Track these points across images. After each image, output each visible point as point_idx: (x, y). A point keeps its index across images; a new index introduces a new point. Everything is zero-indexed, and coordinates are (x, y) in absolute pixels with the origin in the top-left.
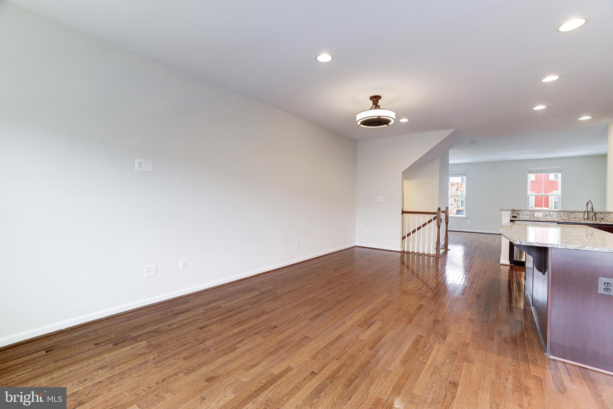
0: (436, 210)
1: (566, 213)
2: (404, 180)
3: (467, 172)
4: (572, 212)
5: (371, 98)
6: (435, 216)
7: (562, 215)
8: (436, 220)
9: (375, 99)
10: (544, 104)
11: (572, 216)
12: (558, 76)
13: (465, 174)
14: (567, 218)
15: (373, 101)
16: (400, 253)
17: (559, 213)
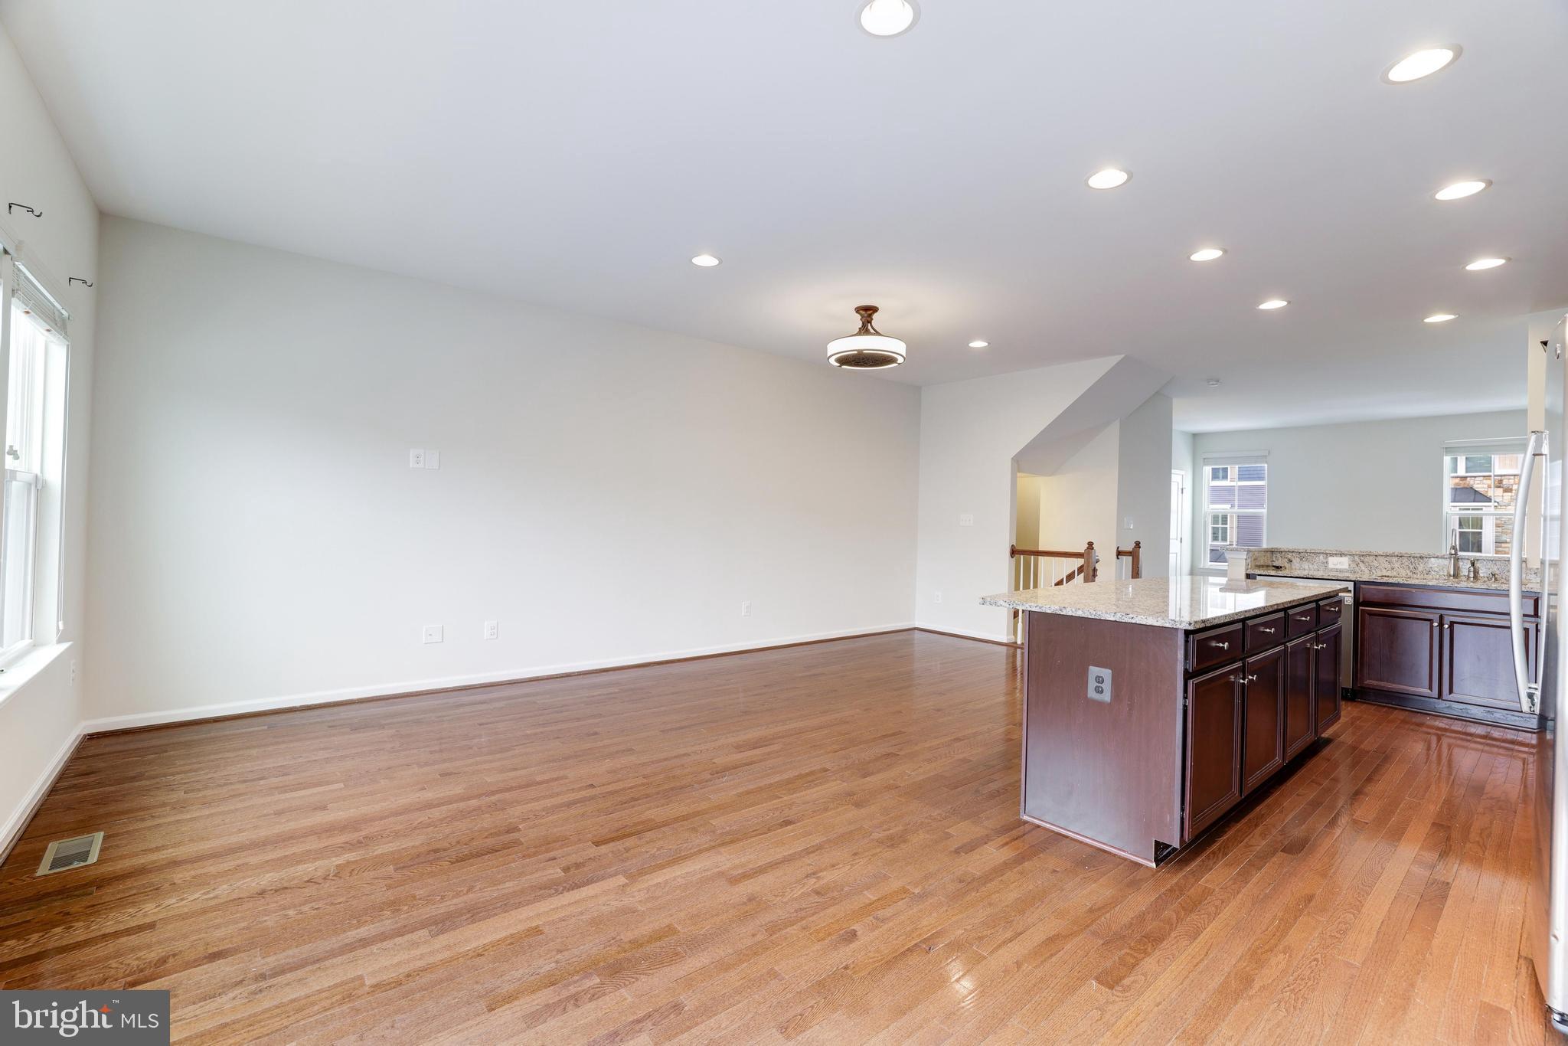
0: (1081, 548)
1: (1405, 560)
2: (1019, 474)
3: (1269, 452)
4: (1421, 557)
5: (858, 310)
6: (1080, 562)
7: (1396, 565)
8: (1082, 574)
9: (867, 312)
10: (1282, 297)
11: (1420, 568)
12: (1221, 249)
13: (1266, 456)
14: (1408, 572)
15: (862, 316)
16: (1005, 648)
17: (1388, 558)
